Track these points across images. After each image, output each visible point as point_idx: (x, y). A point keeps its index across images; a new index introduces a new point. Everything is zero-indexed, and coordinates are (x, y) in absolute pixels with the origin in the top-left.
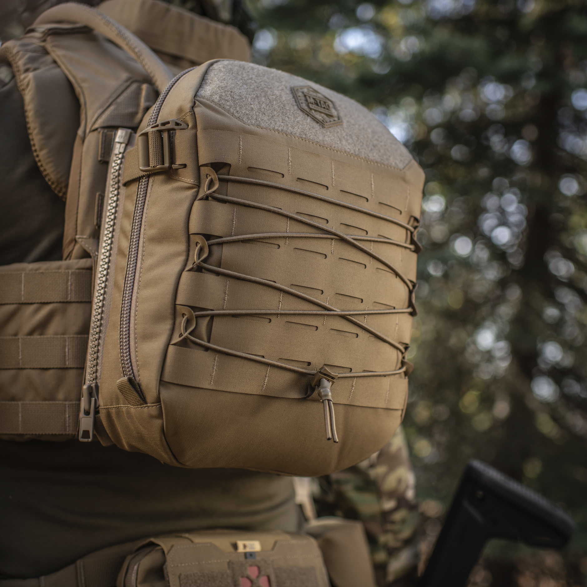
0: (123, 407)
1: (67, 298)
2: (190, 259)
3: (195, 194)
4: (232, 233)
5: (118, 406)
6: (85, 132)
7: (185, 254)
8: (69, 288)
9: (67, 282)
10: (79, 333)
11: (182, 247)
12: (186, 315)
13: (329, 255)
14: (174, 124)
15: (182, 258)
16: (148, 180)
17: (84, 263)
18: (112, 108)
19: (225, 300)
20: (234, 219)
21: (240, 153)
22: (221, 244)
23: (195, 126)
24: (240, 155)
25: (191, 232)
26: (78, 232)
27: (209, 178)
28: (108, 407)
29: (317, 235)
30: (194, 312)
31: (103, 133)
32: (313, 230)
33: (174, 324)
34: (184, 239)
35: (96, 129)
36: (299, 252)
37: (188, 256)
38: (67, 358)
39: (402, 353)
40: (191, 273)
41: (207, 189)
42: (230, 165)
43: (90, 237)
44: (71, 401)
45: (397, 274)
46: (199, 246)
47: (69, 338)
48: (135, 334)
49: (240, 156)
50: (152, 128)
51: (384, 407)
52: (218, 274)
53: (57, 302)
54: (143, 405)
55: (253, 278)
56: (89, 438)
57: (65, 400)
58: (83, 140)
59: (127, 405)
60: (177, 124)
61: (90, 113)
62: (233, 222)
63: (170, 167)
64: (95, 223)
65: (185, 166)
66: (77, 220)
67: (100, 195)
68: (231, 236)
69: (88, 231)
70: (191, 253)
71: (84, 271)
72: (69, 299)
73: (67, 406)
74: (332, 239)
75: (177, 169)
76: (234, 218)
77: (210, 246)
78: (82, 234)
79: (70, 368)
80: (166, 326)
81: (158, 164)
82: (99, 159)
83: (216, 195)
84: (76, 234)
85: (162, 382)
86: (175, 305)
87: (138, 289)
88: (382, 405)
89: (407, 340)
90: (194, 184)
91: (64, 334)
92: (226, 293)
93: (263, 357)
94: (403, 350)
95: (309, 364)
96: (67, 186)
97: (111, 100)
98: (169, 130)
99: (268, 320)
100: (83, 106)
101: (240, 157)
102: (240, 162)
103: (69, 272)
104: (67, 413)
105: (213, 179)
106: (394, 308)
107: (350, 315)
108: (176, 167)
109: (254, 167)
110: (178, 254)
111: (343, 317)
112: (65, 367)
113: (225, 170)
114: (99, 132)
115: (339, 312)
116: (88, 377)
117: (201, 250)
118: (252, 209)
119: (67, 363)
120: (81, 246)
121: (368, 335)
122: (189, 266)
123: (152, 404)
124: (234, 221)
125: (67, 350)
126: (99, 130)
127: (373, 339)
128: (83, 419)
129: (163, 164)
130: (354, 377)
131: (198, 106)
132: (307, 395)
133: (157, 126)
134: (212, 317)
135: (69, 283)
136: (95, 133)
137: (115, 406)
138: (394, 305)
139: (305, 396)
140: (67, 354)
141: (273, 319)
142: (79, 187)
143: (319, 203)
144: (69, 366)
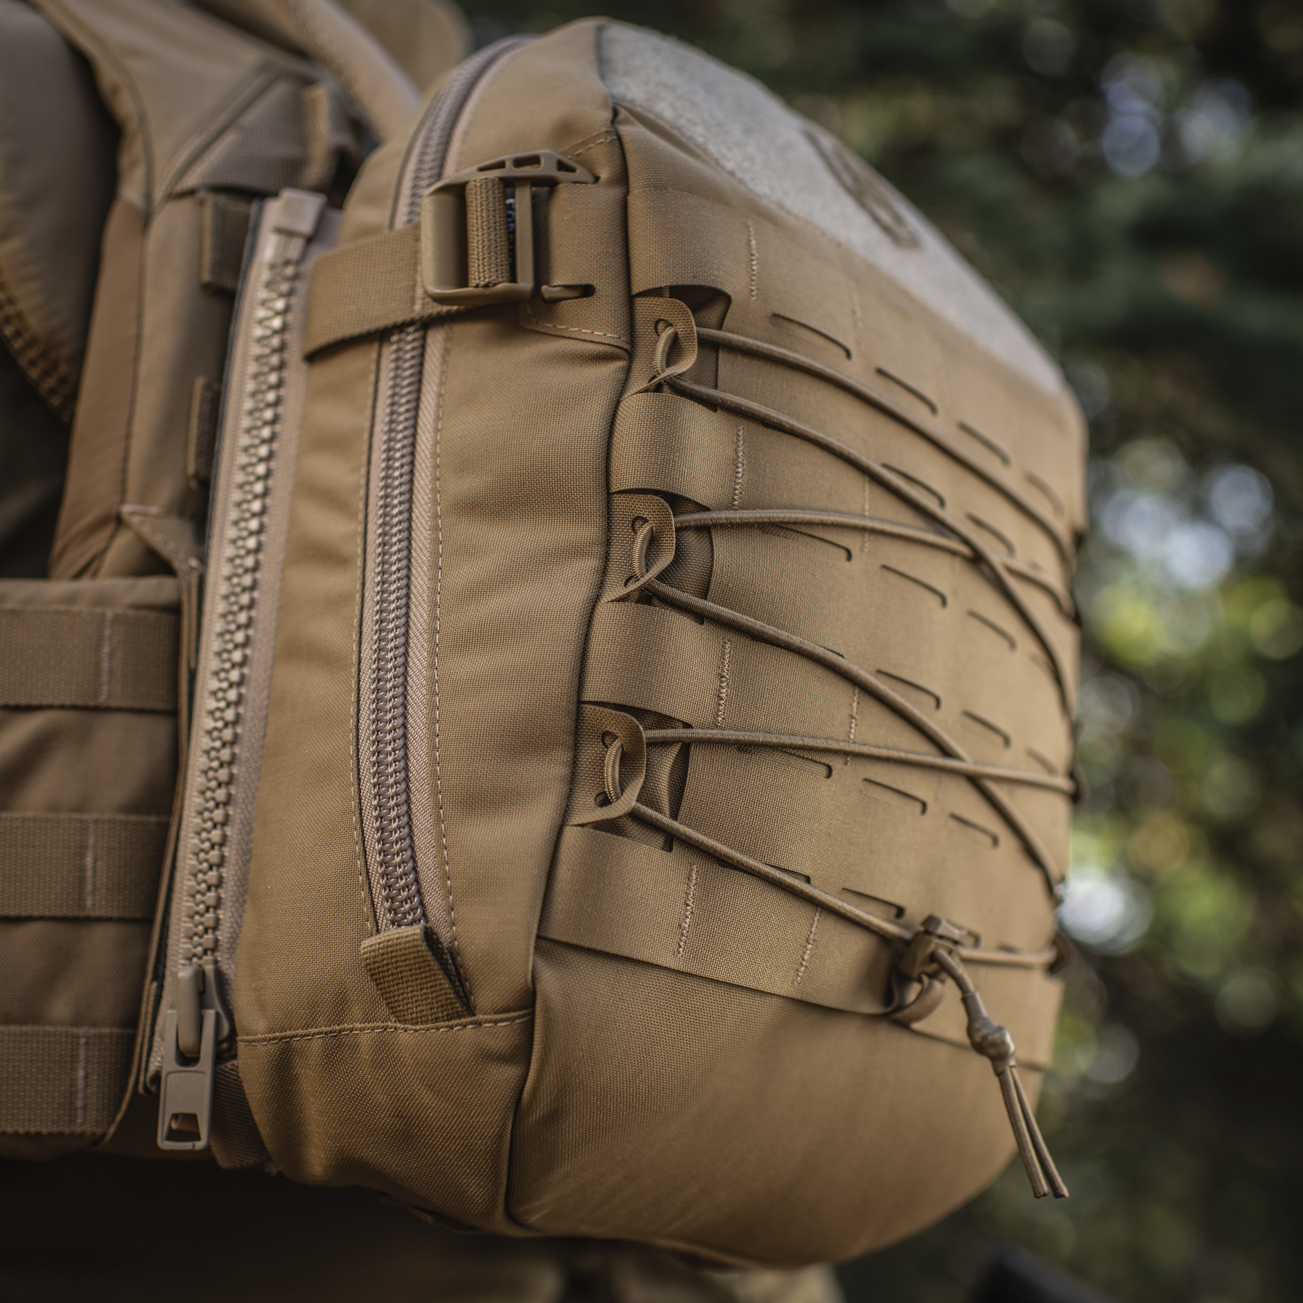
0: (361, 1030)
1: (96, 694)
2: (613, 567)
3: (622, 376)
4: (735, 500)
5: (337, 1028)
6: (148, 196)
7: (598, 550)
8: (105, 665)
9: (99, 647)
10: (133, 807)
11: (587, 531)
12: (615, 737)
13: (950, 599)
14: (555, 165)
15: (591, 564)
16: (424, 338)
17: (153, 589)
18: (230, 139)
19: (722, 699)
20: (740, 460)
21: (753, 270)
22: (707, 529)
23: (623, 178)
24: (754, 275)
25: (616, 486)
26: (131, 494)
27: (666, 334)
28: (288, 1033)
29: (929, 537)
30: (645, 729)
31: (216, 207)
32: (917, 521)
33: (574, 763)
35: (190, 193)
36: (893, 578)
37: (606, 558)
38: (89, 887)
40: (630, 608)
41: (664, 363)
42: (727, 299)
43: (169, 512)
44: (94, 1025)
46: (646, 529)
47: (97, 821)
48: (435, 791)
49: (754, 278)
50: (482, 169)
52: (701, 617)
53: (62, 707)
54: (459, 1017)
56: (198, 1138)
57: (77, 1023)
58: (145, 219)
59: (380, 1024)
60: (562, 166)
61: (161, 146)
62: (737, 467)
63: (535, 292)
64: (191, 469)
65: (586, 291)
66: (126, 459)
67: (207, 387)
68: (730, 506)
69: (167, 490)
71: (152, 615)
72: (102, 700)
73: (83, 1041)
74: (955, 555)
75: (555, 301)
76: (738, 457)
78: (144, 499)
79: (99, 920)
80: (553, 769)
81: (500, 280)
82: (206, 277)
84: (123, 501)
85: (546, 945)
86: (580, 702)
87: (433, 653)
90: (617, 347)
91: (80, 808)
92: (723, 677)
93: (808, 880)
95: (900, 912)
96: (79, 358)
97: (222, 119)
98: (535, 181)
99: (824, 771)
100: (132, 126)
101: (752, 280)
102: (752, 295)
103: (103, 616)
104: (81, 1064)
105: (681, 335)
108: (554, 291)
109: (788, 315)
111: (975, 781)
112: (82, 914)
113: (713, 314)
114: (201, 203)
115: (969, 764)
116: (179, 945)
117: (653, 541)
118: (785, 437)
119: (89, 902)
120: (140, 538)
121: (1015, 842)
122: (614, 590)
123: (495, 1013)
124: (740, 465)
125: (89, 860)
126: (202, 194)
128: (171, 1076)
129: (513, 278)
131: (626, 122)
132: (893, 1005)
133: (501, 165)
134: (686, 748)
135: (106, 650)
136: (187, 205)
137: (324, 1029)
139: (888, 1010)
140: (89, 874)
141: (837, 766)
142: (137, 358)
143: (923, 447)
144: (97, 913)
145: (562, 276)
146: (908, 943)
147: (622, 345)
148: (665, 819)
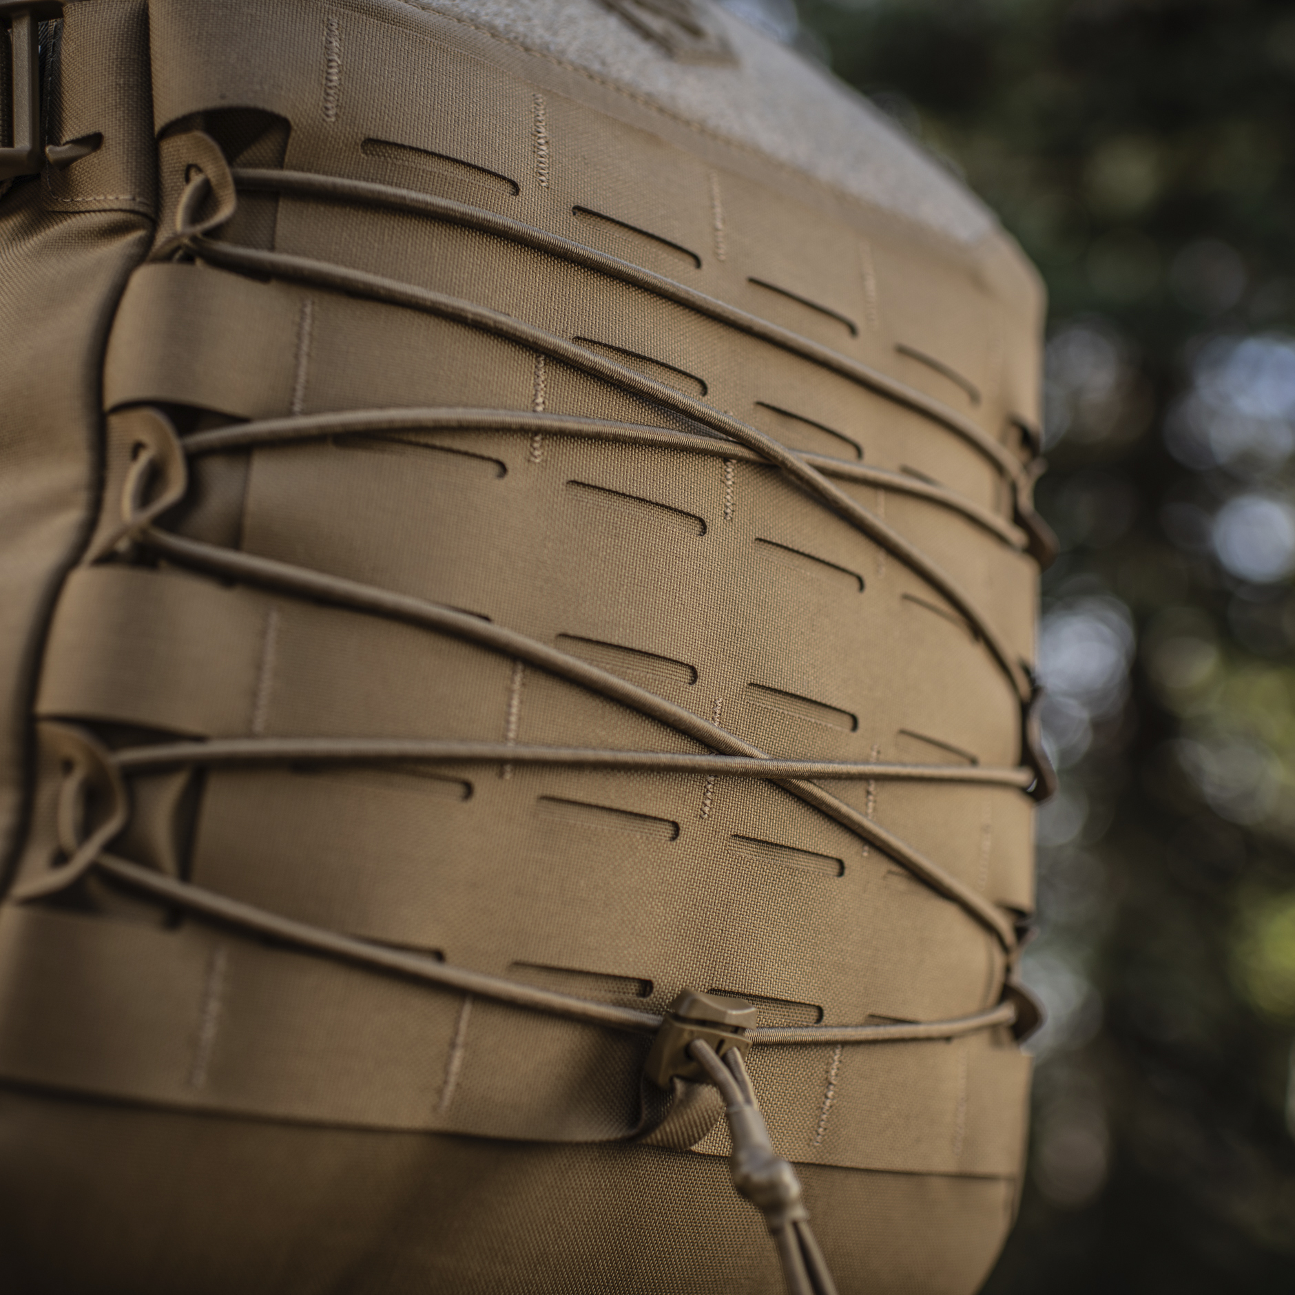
7: (83, 497)
13: (715, 523)
21: (331, 81)
22: (242, 451)
24: (330, 88)
29: (664, 435)
34: (77, 435)
36: (591, 497)
39: (1006, 949)
45: (977, 631)
46: (144, 458)
49: (331, 92)
51: (950, 1166)
55: (388, 597)
63: (37, 154)
70: (110, 496)
74: (726, 458)
77: (194, 459)
83: (225, 247)
88: (943, 1160)
89: (1023, 896)
93: (439, 956)
94: (1009, 936)
95: (646, 986)
99: (459, 790)
101: (328, 94)
102: (328, 116)
105: (213, 181)
106: (974, 762)
107: (810, 777)
108: (60, 152)
110: (54, 504)
111: (781, 784)
113: (266, 148)
115: (762, 760)
117: (154, 479)
118: (383, 311)
121: (884, 866)
127: (900, 884)
129: (10, 142)
130: (831, 1044)
132: (641, 1124)
138: (972, 749)
139: (633, 1132)
141: (483, 781)
143: (665, 311)
145: (73, 129)
146: (654, 1031)
147: (137, 208)
148: (168, 884)
